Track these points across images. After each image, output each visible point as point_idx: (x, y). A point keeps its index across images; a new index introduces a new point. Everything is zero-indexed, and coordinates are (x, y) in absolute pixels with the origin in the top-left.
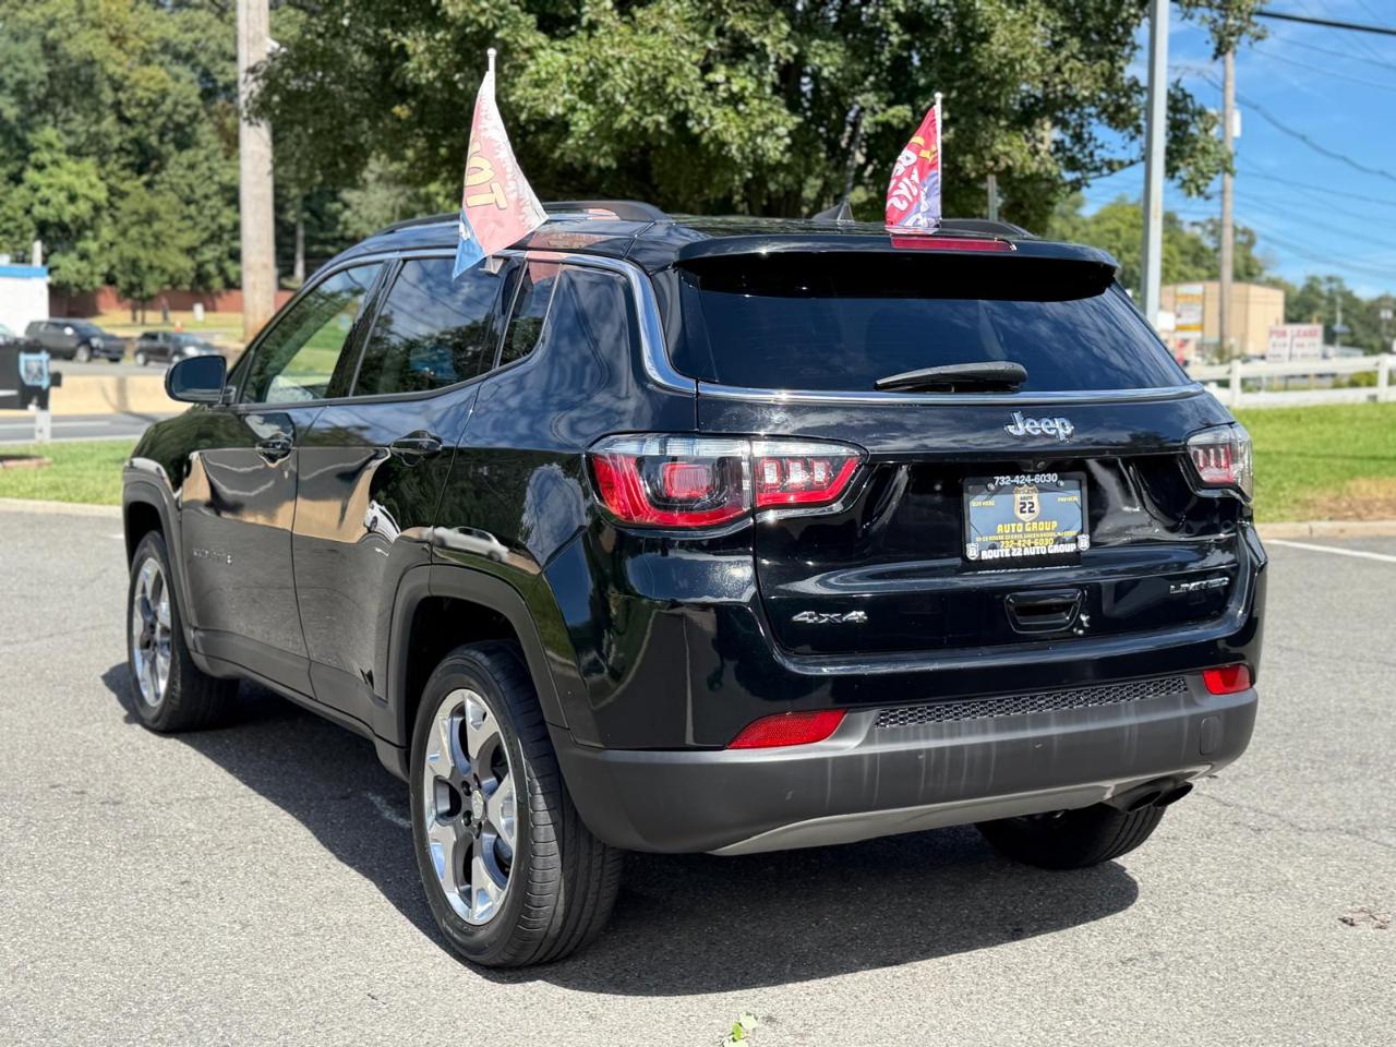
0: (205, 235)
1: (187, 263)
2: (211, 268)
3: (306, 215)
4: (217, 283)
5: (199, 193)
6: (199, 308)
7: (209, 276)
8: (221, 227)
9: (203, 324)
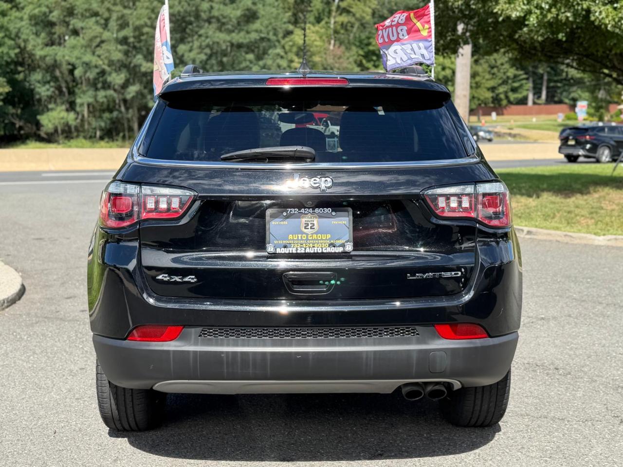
0: (500, 81)
1: (489, 95)
2: (502, 96)
3: (549, 69)
4: (504, 102)
5: (499, 62)
6: (494, 114)
7: (501, 100)
8: (508, 78)
9: (495, 121)
